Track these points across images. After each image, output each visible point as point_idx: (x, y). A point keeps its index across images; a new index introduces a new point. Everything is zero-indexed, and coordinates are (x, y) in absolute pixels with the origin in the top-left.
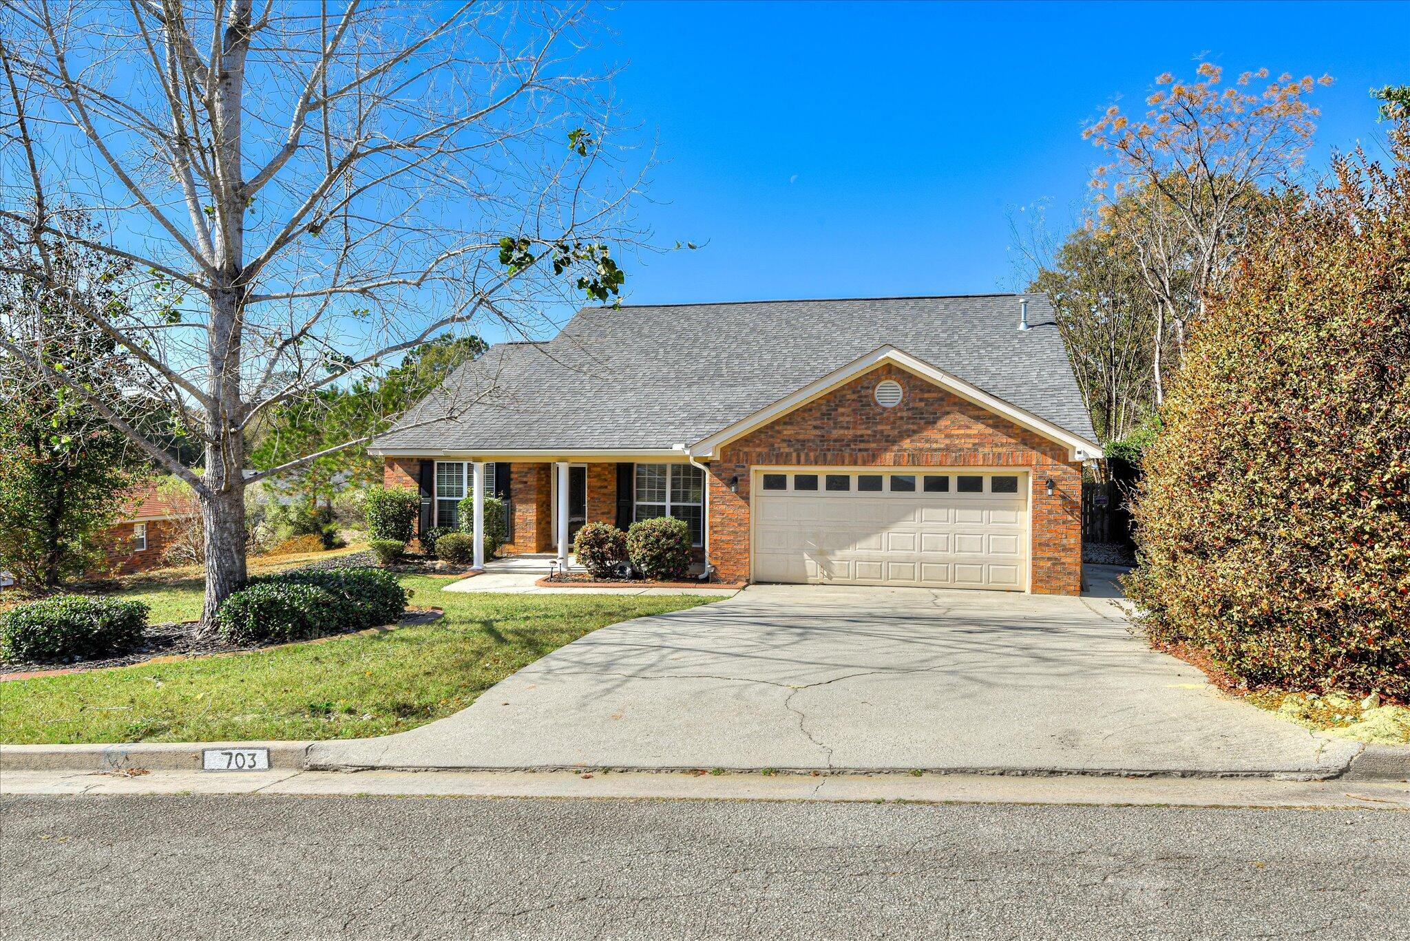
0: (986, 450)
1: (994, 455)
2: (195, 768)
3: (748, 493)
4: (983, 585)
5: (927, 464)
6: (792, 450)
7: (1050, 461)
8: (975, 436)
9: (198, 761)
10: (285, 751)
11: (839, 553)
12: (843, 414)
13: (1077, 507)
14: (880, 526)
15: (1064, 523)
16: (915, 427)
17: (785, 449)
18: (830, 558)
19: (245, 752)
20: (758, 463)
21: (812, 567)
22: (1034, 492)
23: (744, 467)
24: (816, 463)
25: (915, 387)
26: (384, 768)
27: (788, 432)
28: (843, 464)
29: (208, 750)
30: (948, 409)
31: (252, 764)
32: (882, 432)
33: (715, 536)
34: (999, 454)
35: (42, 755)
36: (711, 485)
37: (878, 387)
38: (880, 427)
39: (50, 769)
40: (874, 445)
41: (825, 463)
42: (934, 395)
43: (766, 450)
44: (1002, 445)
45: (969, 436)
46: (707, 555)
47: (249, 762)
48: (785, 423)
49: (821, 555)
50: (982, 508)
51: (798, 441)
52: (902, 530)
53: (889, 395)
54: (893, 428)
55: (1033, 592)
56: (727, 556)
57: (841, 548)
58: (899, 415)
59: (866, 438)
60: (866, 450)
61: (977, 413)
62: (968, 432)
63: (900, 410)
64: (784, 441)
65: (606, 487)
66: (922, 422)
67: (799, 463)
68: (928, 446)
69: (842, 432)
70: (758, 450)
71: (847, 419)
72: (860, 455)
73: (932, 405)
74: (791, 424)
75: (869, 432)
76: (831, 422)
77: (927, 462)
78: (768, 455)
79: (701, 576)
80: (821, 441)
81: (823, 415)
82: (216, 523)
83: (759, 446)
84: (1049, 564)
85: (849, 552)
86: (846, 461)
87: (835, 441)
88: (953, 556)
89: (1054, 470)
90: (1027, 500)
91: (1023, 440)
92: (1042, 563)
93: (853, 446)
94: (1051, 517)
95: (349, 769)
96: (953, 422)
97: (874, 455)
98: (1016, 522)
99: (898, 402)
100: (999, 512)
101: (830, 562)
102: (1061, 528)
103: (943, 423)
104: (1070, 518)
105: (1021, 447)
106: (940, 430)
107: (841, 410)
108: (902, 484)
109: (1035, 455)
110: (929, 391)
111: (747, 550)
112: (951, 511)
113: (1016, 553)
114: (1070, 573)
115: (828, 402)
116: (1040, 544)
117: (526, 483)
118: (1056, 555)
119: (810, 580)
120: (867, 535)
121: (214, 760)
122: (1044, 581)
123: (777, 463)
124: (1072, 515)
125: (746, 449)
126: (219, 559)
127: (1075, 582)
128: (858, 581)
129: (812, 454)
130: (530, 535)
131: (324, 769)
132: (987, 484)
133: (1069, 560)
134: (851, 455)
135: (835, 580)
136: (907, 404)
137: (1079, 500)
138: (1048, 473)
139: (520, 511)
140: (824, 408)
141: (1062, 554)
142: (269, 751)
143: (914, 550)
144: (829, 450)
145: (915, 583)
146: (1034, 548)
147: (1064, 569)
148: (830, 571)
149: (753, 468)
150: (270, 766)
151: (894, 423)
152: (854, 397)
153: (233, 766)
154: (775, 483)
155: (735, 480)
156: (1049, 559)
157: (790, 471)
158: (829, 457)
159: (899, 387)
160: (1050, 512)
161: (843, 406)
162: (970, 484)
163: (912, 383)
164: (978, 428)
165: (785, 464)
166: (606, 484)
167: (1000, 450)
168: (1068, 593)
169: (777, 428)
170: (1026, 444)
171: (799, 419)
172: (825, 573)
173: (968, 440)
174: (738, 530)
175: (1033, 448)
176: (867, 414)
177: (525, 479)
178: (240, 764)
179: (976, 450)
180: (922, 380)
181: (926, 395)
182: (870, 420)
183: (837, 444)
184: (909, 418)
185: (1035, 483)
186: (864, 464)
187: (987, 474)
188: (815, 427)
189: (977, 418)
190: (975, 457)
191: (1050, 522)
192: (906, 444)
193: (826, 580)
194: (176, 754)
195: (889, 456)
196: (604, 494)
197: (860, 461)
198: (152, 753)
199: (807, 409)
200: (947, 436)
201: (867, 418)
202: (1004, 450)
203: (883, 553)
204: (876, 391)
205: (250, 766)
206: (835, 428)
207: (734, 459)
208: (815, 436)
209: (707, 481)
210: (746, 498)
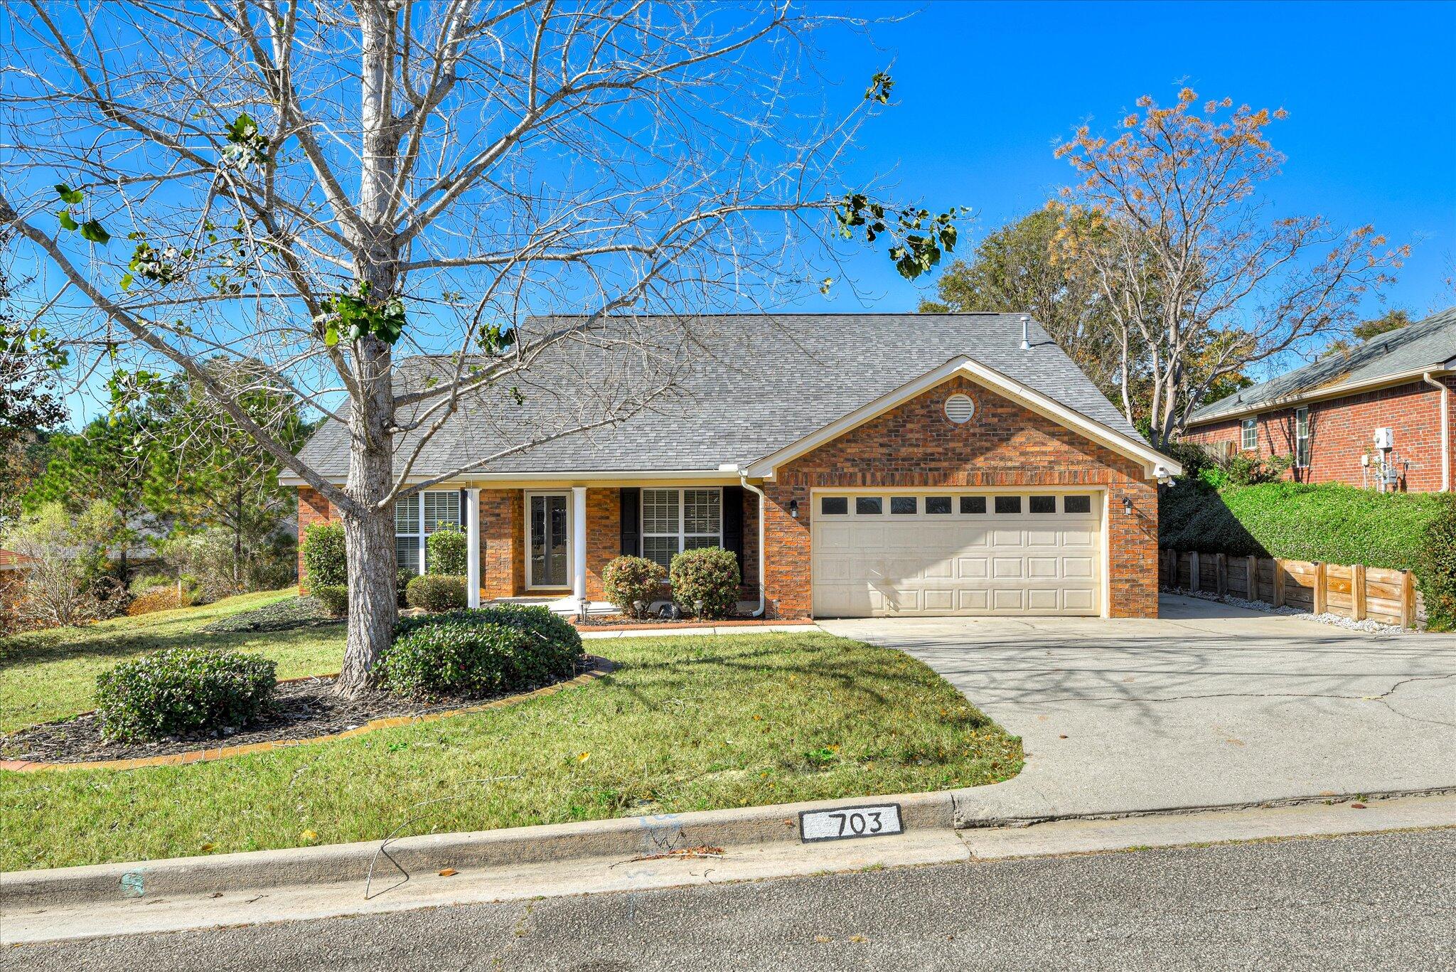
0: (1062, 468)
1: (1070, 473)
2: (790, 838)
3: (808, 519)
4: (1057, 611)
5: (1002, 484)
6: (857, 470)
7: (1125, 479)
8: (1051, 453)
9: (795, 829)
10: (923, 806)
11: (906, 582)
12: (911, 431)
13: (1154, 526)
14: (947, 551)
15: (1141, 543)
16: (988, 444)
17: (849, 469)
18: (897, 587)
19: (864, 812)
20: (819, 485)
21: (876, 598)
22: (1111, 511)
23: (803, 489)
24: (883, 484)
25: (987, 402)
26: (1067, 817)
27: (852, 450)
28: (912, 484)
29: (809, 812)
30: (1022, 425)
31: (876, 826)
32: (954, 449)
33: (773, 567)
34: (1076, 472)
35: (542, 840)
36: (767, 510)
37: (947, 402)
38: (951, 445)
39: (557, 859)
40: (946, 464)
41: (893, 484)
42: (1009, 410)
43: (828, 470)
44: (1078, 463)
45: (1044, 453)
46: (761, 588)
47: (871, 823)
48: (848, 441)
49: (887, 585)
50: (1055, 530)
51: (863, 460)
52: (973, 555)
53: (960, 409)
54: (965, 446)
55: (1112, 616)
56: (785, 589)
57: (907, 577)
58: (971, 431)
59: (937, 456)
60: (937, 469)
61: (1051, 429)
62: (1044, 449)
63: (973, 426)
64: (847, 460)
65: (608, 518)
66: (996, 439)
67: (864, 484)
68: (1002, 464)
69: (911, 450)
70: (819, 470)
71: (917, 436)
72: (930, 475)
73: (1006, 420)
74: (855, 441)
75: (941, 450)
76: (899, 439)
77: (1002, 481)
78: (830, 476)
79: (755, 613)
80: (888, 460)
81: (890, 431)
82: (370, 549)
83: (820, 465)
84: (1127, 586)
85: (917, 581)
86: (916, 482)
87: (903, 460)
88: (1027, 581)
89: (1130, 489)
90: (1100, 520)
91: (1099, 457)
92: (1120, 586)
93: (922, 465)
94: (1129, 537)
95: (1020, 823)
96: (1028, 439)
97: (945, 475)
98: (1090, 544)
99: (969, 418)
100: (1072, 534)
101: (896, 592)
102: (1138, 549)
103: (1018, 439)
104: (1147, 538)
105: (1097, 465)
106: (1015, 448)
107: (909, 426)
108: (973, 505)
109: (1111, 473)
110: (1002, 406)
111: (808, 582)
112: (1024, 533)
113: (1090, 576)
114: (1147, 595)
115: (895, 417)
116: (1117, 566)
117: (498, 515)
118: (1134, 576)
119: (875, 613)
120: (935, 562)
121: (817, 825)
122: (1122, 605)
123: (841, 485)
124: (1149, 533)
125: (806, 470)
126: (372, 595)
127: (1152, 603)
128: (927, 612)
129: (878, 474)
130: (505, 575)
131: (985, 824)
132: (1060, 504)
133: (1146, 581)
134: (921, 475)
135: (902, 612)
136: (980, 420)
137: (1156, 519)
138: (1124, 491)
139: (492, 547)
140: (891, 424)
141: (1140, 575)
142: (899, 808)
143: (986, 576)
144: (897, 470)
145: (987, 611)
146: (1112, 570)
147: (1142, 590)
148: (896, 601)
149: (813, 490)
150: (903, 828)
151: (967, 440)
152: (924, 412)
153: (848, 831)
154: (834, 506)
155: (793, 505)
156: (1127, 581)
157: (852, 494)
158: (897, 478)
159: (970, 401)
160: (1127, 532)
161: (911, 422)
162: (1042, 505)
163: (984, 397)
164: (1054, 445)
165: (849, 485)
166: (607, 514)
167: (1075, 468)
168: (1147, 616)
169: (840, 446)
170: (1101, 462)
171: (864, 436)
172: (892, 604)
173: (1044, 458)
174: (797, 559)
175: (1109, 466)
176: (938, 430)
177: (497, 511)
178: (859, 828)
179: (1052, 468)
180: (994, 394)
181: (1000, 410)
182: (941, 437)
183: (906, 463)
184: (982, 435)
185: (1111, 502)
186: (935, 484)
187: (1060, 493)
188: (882, 445)
189: (1053, 435)
190: (1051, 475)
191: (1127, 542)
192: (980, 462)
193: (893, 613)
194: (759, 821)
195: (962, 476)
196: (605, 526)
197: (930, 481)
198: (722, 824)
199: (873, 425)
200: (1023, 454)
201: (938, 435)
202: (1080, 468)
203: (954, 580)
204: (946, 406)
205: (872, 830)
206: (903, 446)
207: (792, 480)
208: (882, 454)
209: (761, 506)
210: (807, 524)
